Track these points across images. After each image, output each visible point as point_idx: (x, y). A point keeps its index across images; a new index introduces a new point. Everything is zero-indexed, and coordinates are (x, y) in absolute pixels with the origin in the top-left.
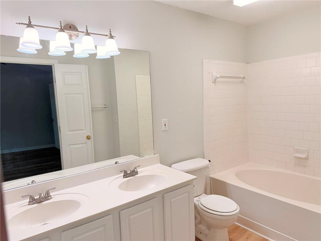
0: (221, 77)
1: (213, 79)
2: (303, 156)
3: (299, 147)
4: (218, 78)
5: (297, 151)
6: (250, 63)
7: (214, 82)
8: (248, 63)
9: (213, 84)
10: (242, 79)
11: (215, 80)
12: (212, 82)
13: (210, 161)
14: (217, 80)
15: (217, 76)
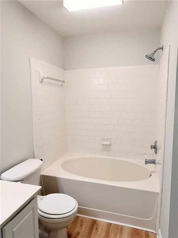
0: (48, 78)
1: (41, 79)
2: (108, 143)
3: (105, 137)
4: (46, 78)
5: (104, 140)
6: (66, 70)
7: (41, 81)
8: (65, 70)
9: (40, 83)
10: (62, 83)
11: (42, 80)
12: (40, 82)
13: (42, 160)
14: (44, 80)
15: (44, 76)
